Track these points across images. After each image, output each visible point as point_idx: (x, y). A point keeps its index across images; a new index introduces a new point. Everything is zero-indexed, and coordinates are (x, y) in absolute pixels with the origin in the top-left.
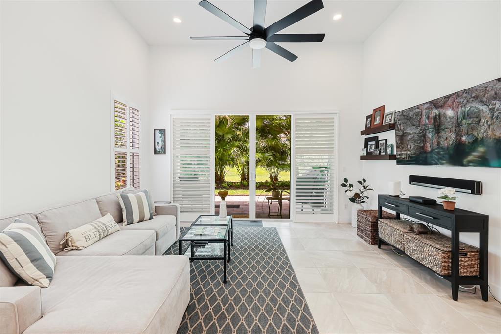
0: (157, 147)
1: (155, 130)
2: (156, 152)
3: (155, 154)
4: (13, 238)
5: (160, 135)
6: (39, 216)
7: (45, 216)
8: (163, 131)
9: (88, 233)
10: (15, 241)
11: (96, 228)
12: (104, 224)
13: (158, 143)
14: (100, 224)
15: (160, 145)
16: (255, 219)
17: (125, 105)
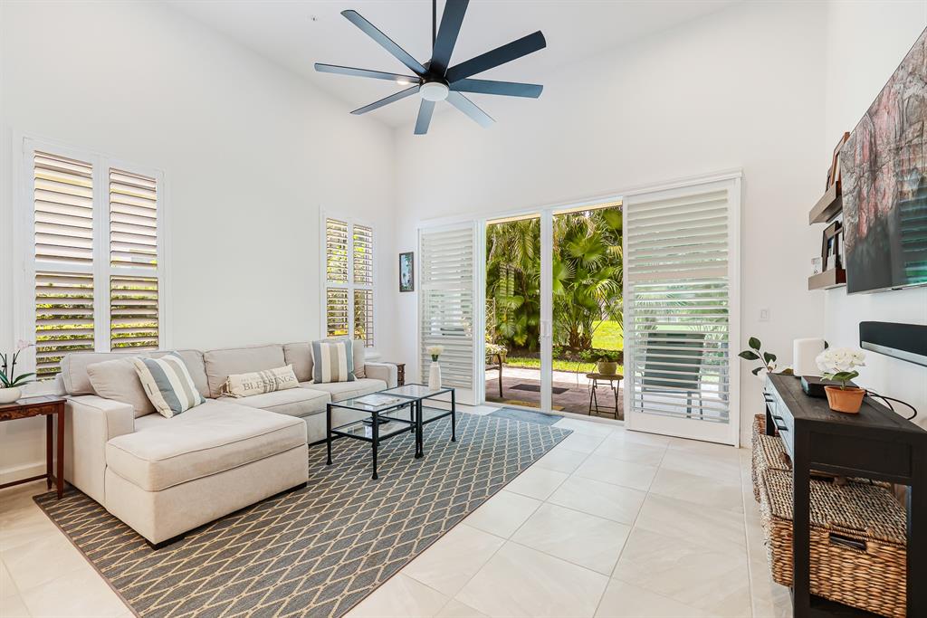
0: (403, 281)
1: (401, 255)
2: (402, 289)
3: (401, 291)
4: (146, 364)
5: (407, 263)
6: (206, 354)
7: (212, 355)
8: (410, 256)
9: (250, 381)
10: (149, 368)
11: (262, 378)
12: (274, 375)
13: (404, 275)
14: (271, 375)
15: (407, 278)
16: (549, 411)
17: (345, 224)
